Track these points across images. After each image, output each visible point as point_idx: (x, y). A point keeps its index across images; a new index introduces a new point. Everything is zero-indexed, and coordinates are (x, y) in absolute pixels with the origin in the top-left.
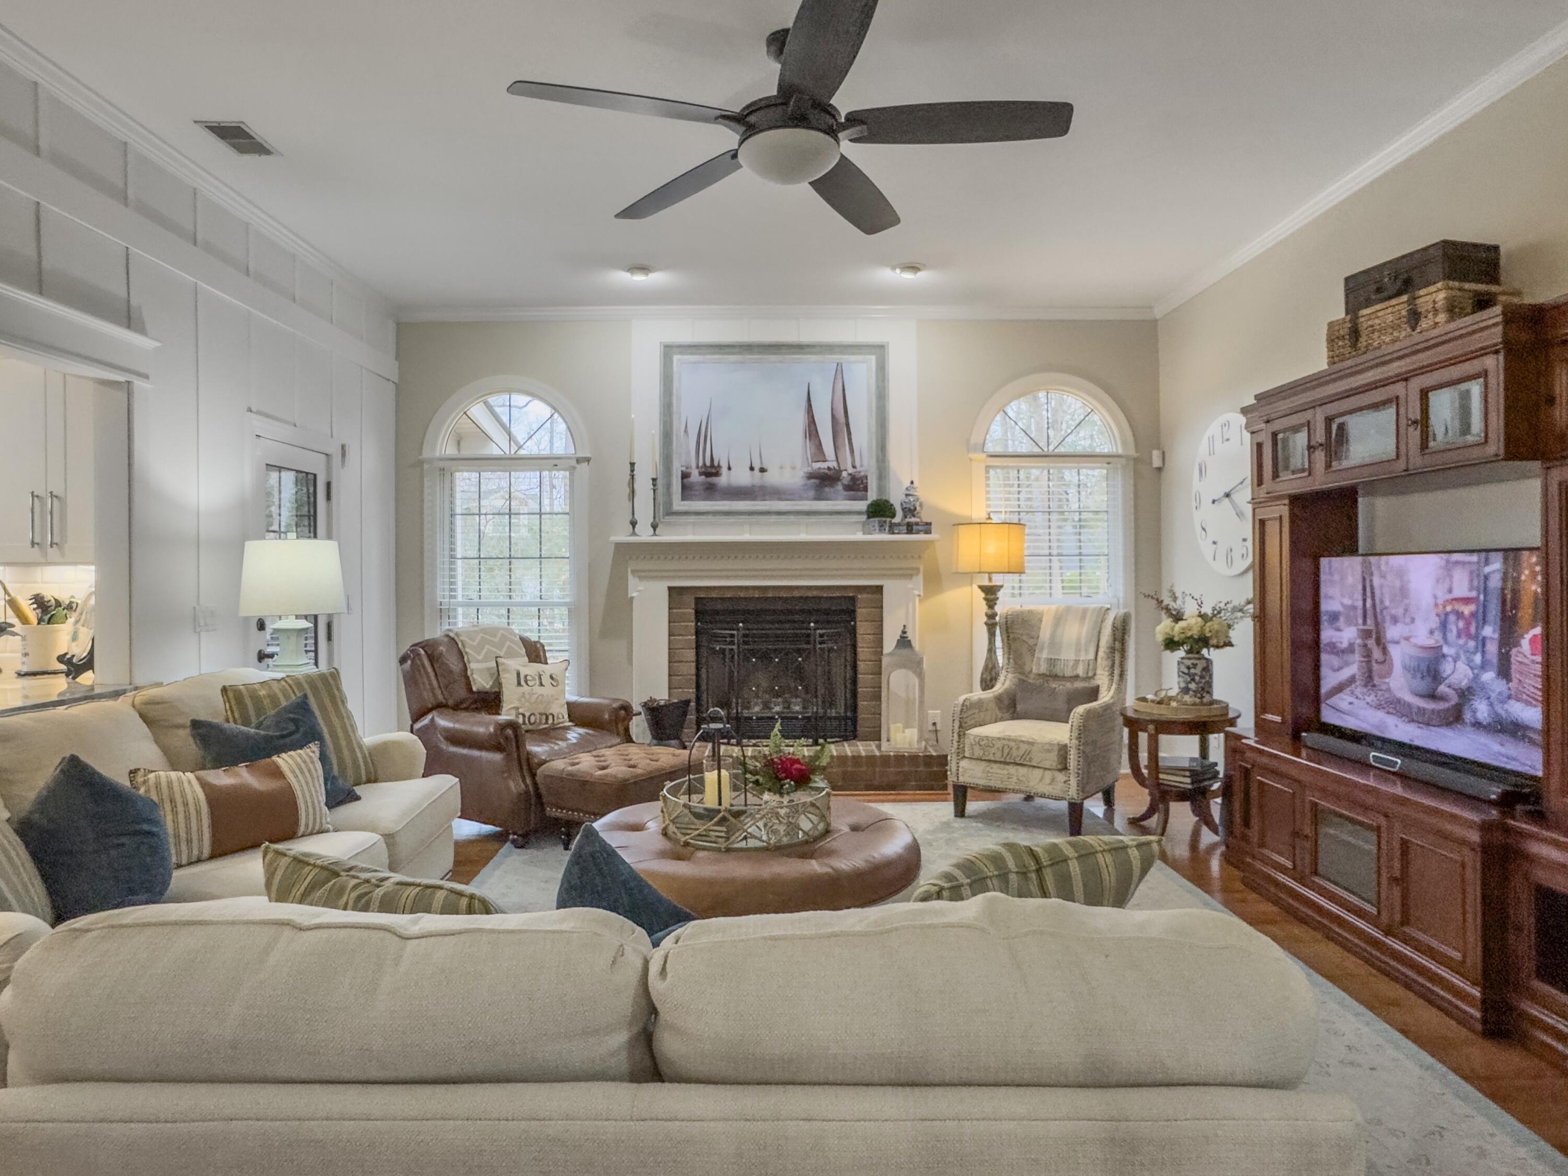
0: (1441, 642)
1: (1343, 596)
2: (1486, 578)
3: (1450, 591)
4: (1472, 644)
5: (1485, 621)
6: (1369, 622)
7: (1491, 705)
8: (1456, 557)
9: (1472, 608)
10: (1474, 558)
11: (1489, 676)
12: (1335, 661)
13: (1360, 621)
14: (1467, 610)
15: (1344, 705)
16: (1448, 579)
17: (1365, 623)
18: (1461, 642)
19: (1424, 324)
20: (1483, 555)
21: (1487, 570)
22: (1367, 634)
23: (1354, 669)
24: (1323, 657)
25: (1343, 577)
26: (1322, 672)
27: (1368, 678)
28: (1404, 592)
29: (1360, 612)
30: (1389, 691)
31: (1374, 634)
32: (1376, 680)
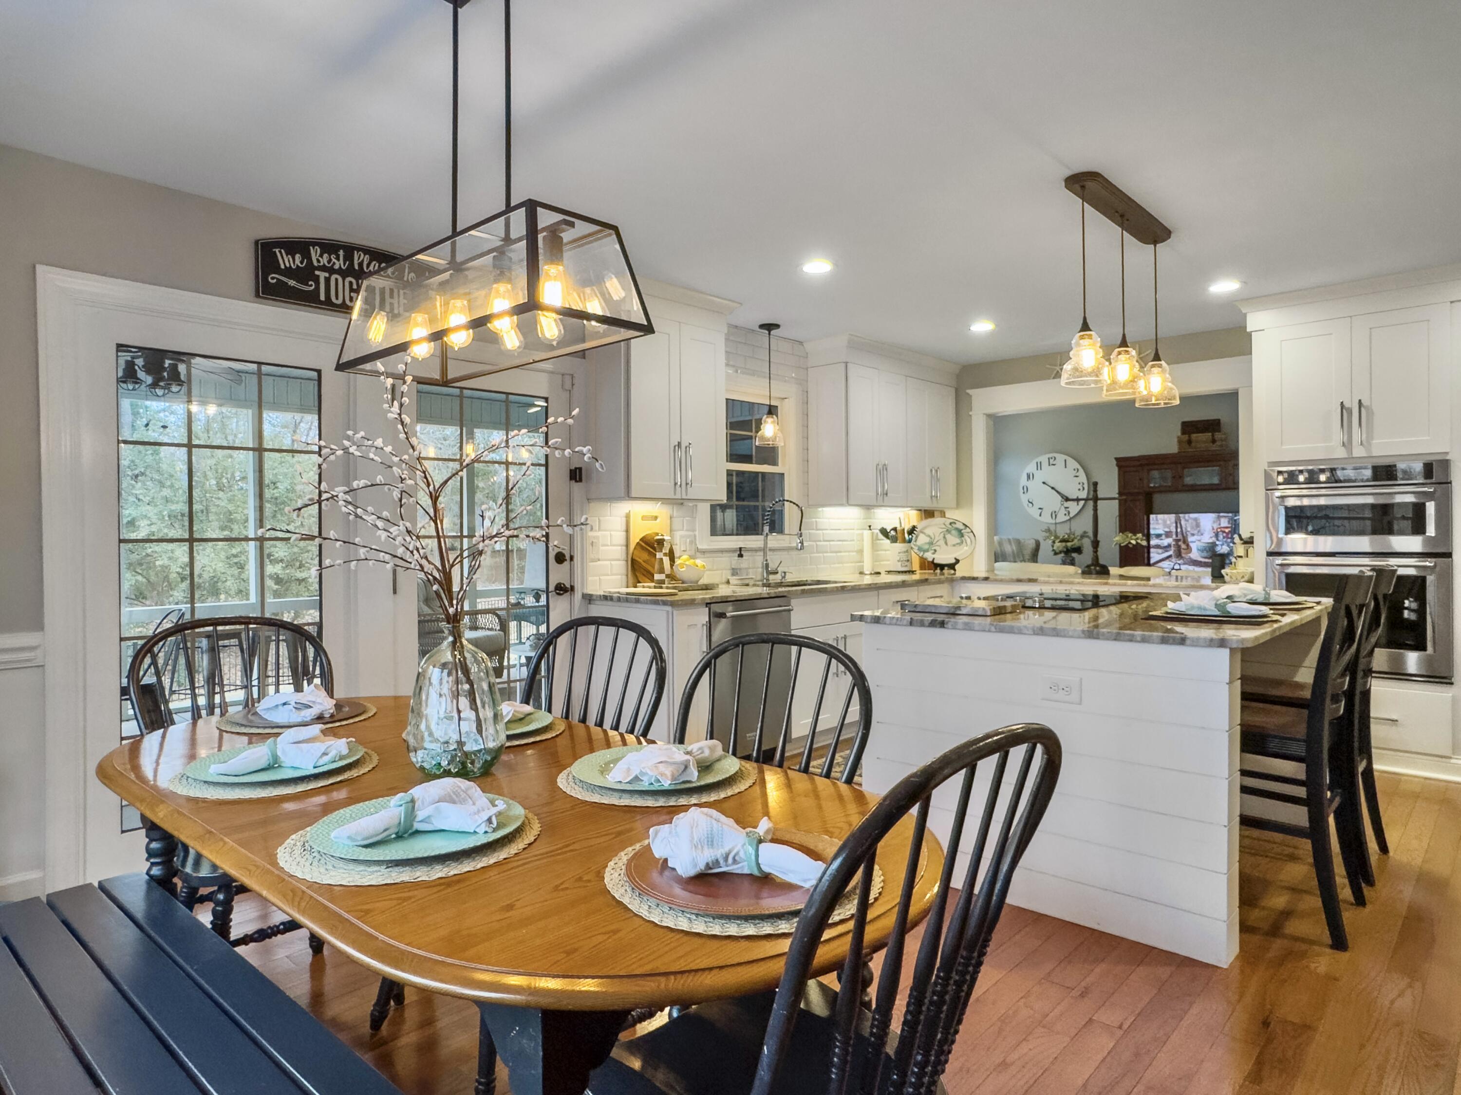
0: (1215, 540)
1: (1164, 528)
3: (1219, 524)
6: (1179, 536)
12: (1159, 551)
13: (1175, 536)
14: (1227, 530)
16: (1218, 521)
19: (1218, 443)
22: (1179, 540)
23: (1171, 553)
24: (1152, 550)
25: (1165, 521)
26: (1152, 555)
27: (1179, 555)
28: (1197, 526)
29: (1174, 533)
30: (1190, 558)
31: (1182, 540)
32: (1183, 556)
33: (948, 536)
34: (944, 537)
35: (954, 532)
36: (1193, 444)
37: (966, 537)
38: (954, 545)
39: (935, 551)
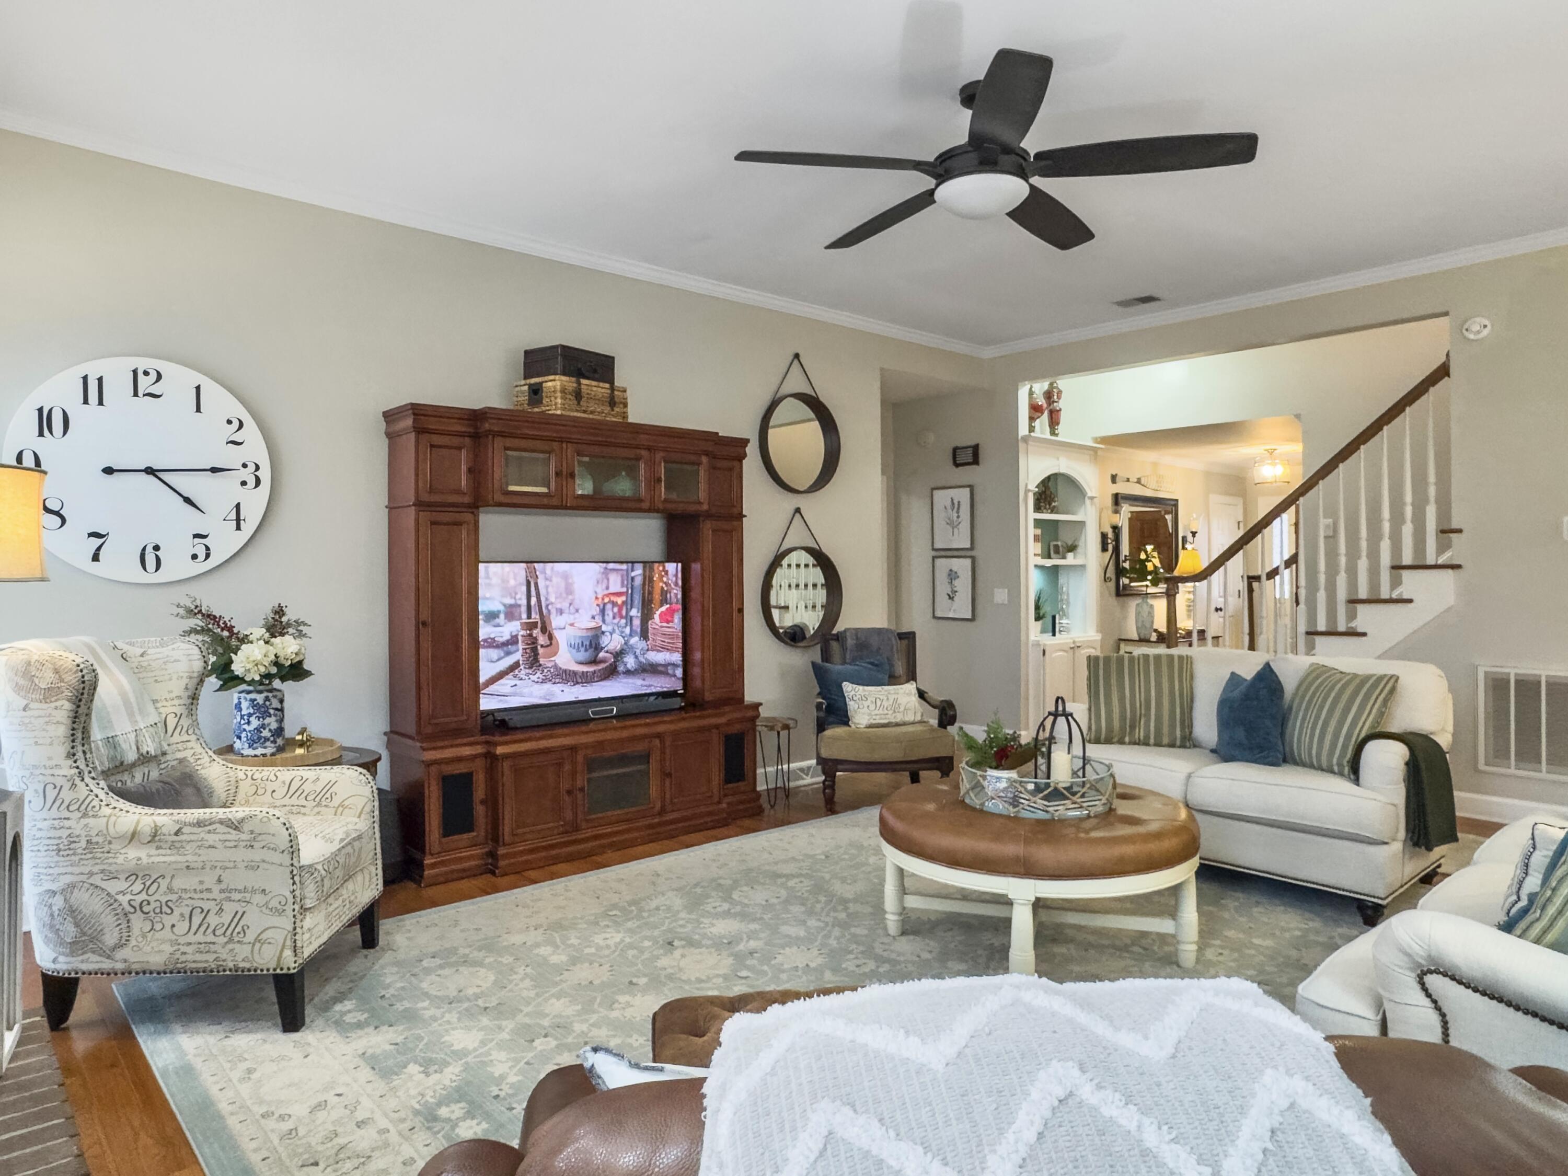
0: (601, 623)
1: (504, 597)
2: (633, 579)
3: (607, 588)
4: (623, 621)
5: (632, 608)
6: (533, 616)
7: (636, 657)
8: (611, 566)
9: (624, 598)
10: (624, 567)
11: (635, 640)
12: (494, 653)
13: (524, 616)
14: (620, 600)
16: (605, 581)
17: (529, 617)
18: (616, 621)
19: (617, 407)
20: (630, 565)
21: (633, 574)
22: (533, 626)
23: (517, 656)
24: (482, 652)
25: (504, 581)
26: (480, 664)
27: (533, 661)
28: (569, 590)
29: (524, 609)
30: (556, 666)
31: (539, 625)
32: (542, 661)
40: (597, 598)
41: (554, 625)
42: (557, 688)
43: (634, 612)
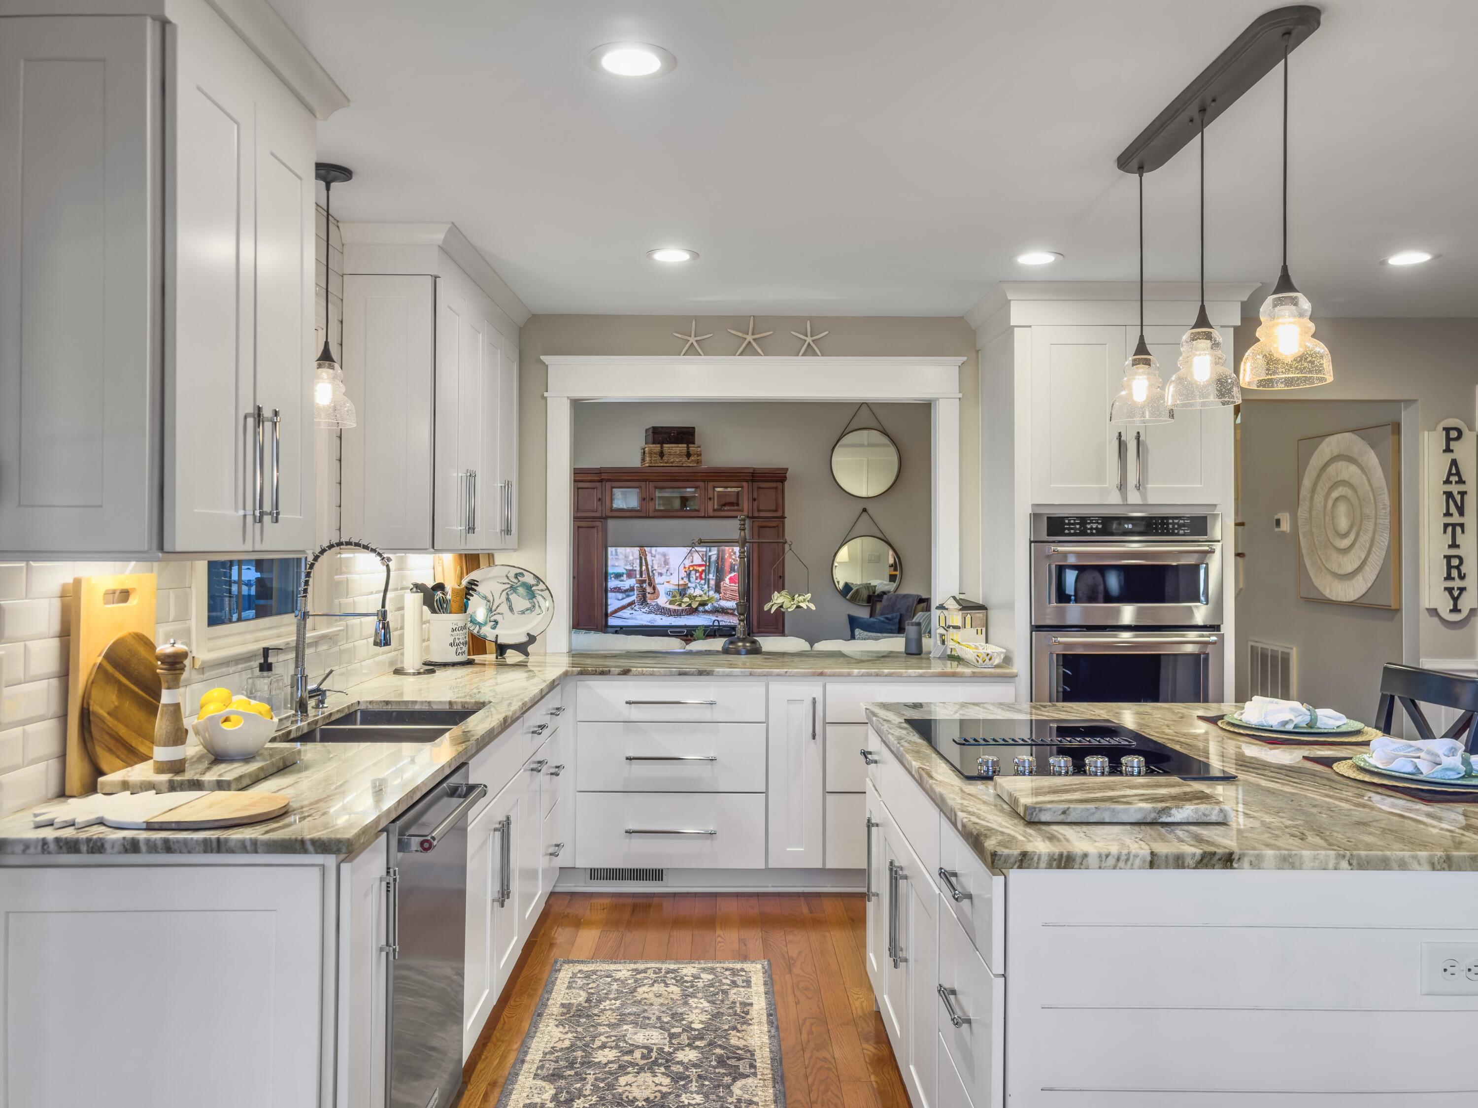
0: (687, 582)
1: (626, 565)
2: (710, 557)
3: (692, 562)
4: (703, 582)
5: (709, 573)
6: (644, 576)
7: (713, 604)
8: (695, 549)
9: (704, 568)
11: (712, 593)
12: (618, 596)
13: (638, 576)
14: (700, 569)
15: (625, 615)
16: (691, 557)
17: (641, 576)
18: (698, 581)
19: (692, 458)
21: (710, 554)
22: (644, 581)
23: (634, 598)
24: (610, 595)
25: (626, 557)
26: (609, 601)
27: (643, 601)
28: (666, 563)
29: (638, 572)
30: (657, 605)
31: (647, 582)
32: (649, 601)
33: (513, 597)
34: (508, 599)
35: (521, 590)
36: (665, 458)
37: (539, 598)
38: (523, 612)
39: (496, 622)
40: (685, 568)
41: (657, 582)
42: (658, 617)
43: (711, 576)
